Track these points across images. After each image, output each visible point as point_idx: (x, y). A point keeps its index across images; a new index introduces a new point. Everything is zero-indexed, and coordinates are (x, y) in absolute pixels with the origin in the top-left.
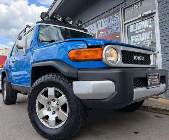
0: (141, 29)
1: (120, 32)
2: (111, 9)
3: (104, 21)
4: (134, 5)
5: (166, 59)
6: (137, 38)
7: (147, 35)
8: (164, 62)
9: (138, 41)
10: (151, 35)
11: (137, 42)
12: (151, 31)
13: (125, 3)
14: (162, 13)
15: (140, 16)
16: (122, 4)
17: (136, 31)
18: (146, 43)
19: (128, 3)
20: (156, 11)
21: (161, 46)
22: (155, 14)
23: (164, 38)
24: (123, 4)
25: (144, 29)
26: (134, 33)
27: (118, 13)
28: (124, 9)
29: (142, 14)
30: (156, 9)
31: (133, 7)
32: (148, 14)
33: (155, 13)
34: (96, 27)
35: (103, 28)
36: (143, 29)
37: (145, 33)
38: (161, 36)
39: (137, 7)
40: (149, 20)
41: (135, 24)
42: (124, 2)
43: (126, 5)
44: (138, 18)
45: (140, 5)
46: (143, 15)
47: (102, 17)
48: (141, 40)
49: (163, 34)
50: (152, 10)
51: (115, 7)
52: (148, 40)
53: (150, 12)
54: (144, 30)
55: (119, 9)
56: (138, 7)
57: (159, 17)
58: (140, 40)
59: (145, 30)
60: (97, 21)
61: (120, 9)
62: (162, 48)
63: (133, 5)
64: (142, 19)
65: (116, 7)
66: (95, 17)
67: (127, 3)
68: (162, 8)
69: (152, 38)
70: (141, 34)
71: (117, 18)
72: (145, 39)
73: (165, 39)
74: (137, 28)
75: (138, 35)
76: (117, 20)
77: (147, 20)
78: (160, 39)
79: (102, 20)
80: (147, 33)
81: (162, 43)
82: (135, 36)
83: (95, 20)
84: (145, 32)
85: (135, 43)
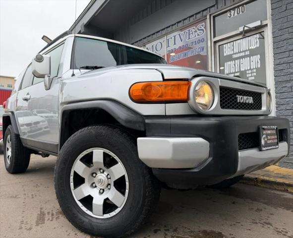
0: (241, 51)
1: (206, 54)
2: (193, 16)
3: (179, 35)
4: (232, 11)
5: (282, 102)
6: (235, 65)
7: (252, 61)
8: (279, 107)
9: (237, 71)
10: (258, 62)
11: (235, 72)
12: (259, 56)
13: (216, 6)
14: (278, 27)
15: (241, 29)
16: (211, 9)
17: (234, 54)
18: (250, 75)
19: (221, 7)
20: (269, 22)
21: (275, 80)
22: (266, 28)
23: (281, 67)
24: (213, 8)
25: (247, 51)
26: (230, 58)
27: (204, 23)
28: (214, 17)
29: (245, 26)
30: (268, 20)
31: (230, 14)
32: (255, 27)
33: (266, 25)
34: (165, 44)
35: (177, 47)
36: (245, 51)
37: (248, 58)
38: (275, 64)
39: (236, 14)
40: (255, 36)
41: (232, 43)
42: (214, 6)
43: (218, 10)
44: (238, 32)
45: (242, 12)
46: (246, 28)
47: (177, 28)
48: (242, 70)
49: (278, 61)
50: (261, 21)
51: (199, 13)
52: (253, 69)
53: (258, 23)
54: (247, 53)
55: (206, 16)
56: (238, 14)
57: (273, 33)
58: (240, 70)
59: (249, 53)
60: (167, 34)
61: (208, 17)
62: (277, 83)
63: (230, 10)
64: (244, 35)
65: (201, 13)
66: (164, 28)
67: (219, 6)
68: (277, 18)
69: (259, 66)
70: (241, 60)
71: (202, 32)
72: (249, 68)
73: (282, 69)
74: (235, 50)
75: (236, 61)
76: (202, 35)
77: (252, 36)
78: (274, 69)
79: (176, 33)
80: (252, 57)
81: (276, 75)
82: (232, 63)
83: (164, 32)
84: (249, 56)
85: (231, 73)
